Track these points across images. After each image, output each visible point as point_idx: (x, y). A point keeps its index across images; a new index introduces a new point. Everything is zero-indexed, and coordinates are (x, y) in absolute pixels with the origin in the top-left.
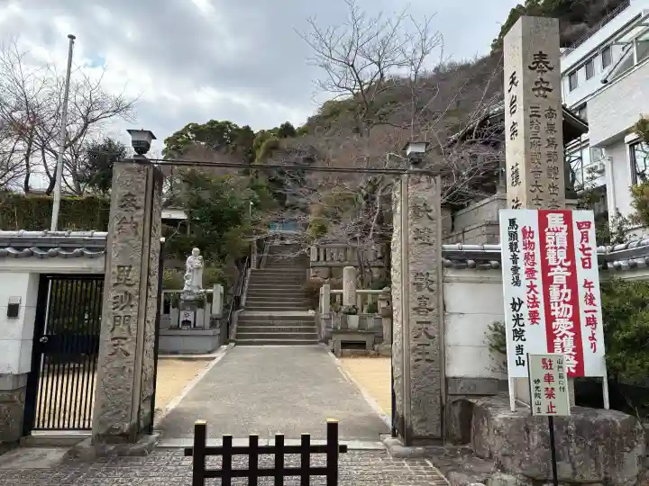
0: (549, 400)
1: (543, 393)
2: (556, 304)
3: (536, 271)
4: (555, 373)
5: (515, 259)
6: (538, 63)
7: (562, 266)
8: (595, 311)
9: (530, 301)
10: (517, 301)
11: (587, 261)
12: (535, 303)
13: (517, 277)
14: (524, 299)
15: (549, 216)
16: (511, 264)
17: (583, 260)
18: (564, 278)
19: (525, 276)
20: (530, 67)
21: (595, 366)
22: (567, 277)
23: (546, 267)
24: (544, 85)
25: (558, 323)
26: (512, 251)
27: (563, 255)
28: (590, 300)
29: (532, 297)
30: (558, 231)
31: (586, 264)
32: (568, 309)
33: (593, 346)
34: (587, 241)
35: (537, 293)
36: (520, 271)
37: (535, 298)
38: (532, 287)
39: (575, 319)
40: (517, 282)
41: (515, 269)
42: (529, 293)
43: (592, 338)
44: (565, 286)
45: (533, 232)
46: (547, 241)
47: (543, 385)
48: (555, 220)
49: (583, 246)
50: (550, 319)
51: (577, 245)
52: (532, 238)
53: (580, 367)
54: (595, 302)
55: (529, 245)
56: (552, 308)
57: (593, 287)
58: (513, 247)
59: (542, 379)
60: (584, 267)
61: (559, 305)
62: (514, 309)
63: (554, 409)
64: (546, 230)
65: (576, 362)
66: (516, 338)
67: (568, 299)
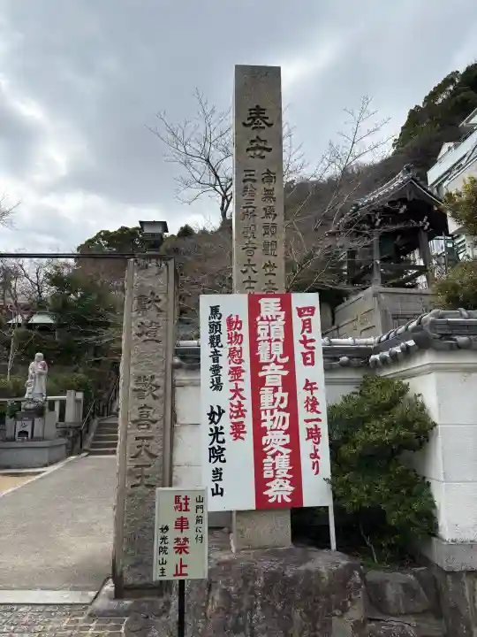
0: (178, 556)
1: (171, 546)
2: (268, 412)
3: (243, 371)
4: (191, 516)
5: (216, 356)
6: (254, 119)
7: (277, 364)
8: (318, 420)
9: (234, 409)
10: (216, 410)
11: (309, 356)
12: (240, 412)
13: (218, 380)
14: (226, 406)
15: (262, 301)
16: (211, 363)
17: (304, 355)
18: (280, 378)
19: (229, 377)
20: (244, 124)
21: (317, 492)
22: (283, 377)
23: (256, 365)
24: (262, 144)
25: (268, 438)
26: (212, 345)
27: (278, 349)
28: (312, 405)
29: (236, 404)
30: (273, 320)
31: (308, 360)
32: (284, 418)
33: (316, 465)
34: (310, 332)
35: (244, 399)
36: (222, 372)
37: (240, 405)
38: (237, 391)
39: (293, 431)
40: (217, 386)
41: (216, 369)
42: (232, 399)
43: (315, 456)
44: (280, 389)
45: (241, 322)
46: (259, 331)
47: (173, 534)
48: (270, 306)
49: (304, 337)
50: (259, 432)
51: (297, 337)
52: (239, 329)
53: (297, 494)
54: (318, 408)
55: (236, 338)
56: (263, 417)
57: (316, 388)
58: (215, 341)
59: (172, 525)
60: (305, 364)
61: (272, 413)
62: (212, 421)
63: (185, 570)
64: (258, 319)
65: (292, 488)
66: (213, 460)
67: (284, 406)
